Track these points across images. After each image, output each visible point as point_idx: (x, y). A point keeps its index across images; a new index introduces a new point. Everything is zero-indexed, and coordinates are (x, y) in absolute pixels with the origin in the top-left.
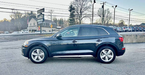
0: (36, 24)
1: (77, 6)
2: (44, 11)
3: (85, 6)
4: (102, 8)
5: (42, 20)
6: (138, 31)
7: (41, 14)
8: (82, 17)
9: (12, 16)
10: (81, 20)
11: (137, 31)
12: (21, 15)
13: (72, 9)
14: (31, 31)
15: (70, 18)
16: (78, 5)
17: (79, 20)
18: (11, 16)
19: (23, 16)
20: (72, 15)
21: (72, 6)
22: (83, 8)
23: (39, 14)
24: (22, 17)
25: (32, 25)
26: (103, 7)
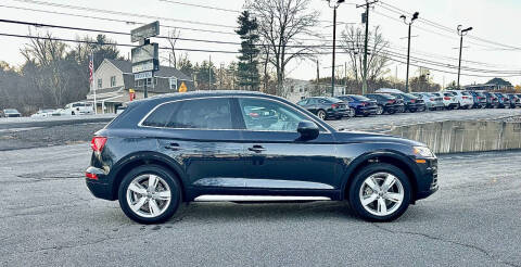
0: (120, 82)
1: (268, 14)
2: (156, 34)
3: (297, 16)
4: (363, 22)
5: (150, 66)
6: (492, 107)
7: (147, 42)
8: (286, 57)
9: (29, 54)
10: (283, 65)
11: (489, 106)
12: (62, 49)
13: (247, 25)
14: (104, 108)
15: (241, 58)
16: (272, 12)
17: (277, 66)
18: (25, 53)
19: (68, 50)
20: (248, 49)
21: (246, 14)
22: (290, 24)
23: (137, 44)
24: (64, 55)
25: (106, 85)
26: (365, 18)
